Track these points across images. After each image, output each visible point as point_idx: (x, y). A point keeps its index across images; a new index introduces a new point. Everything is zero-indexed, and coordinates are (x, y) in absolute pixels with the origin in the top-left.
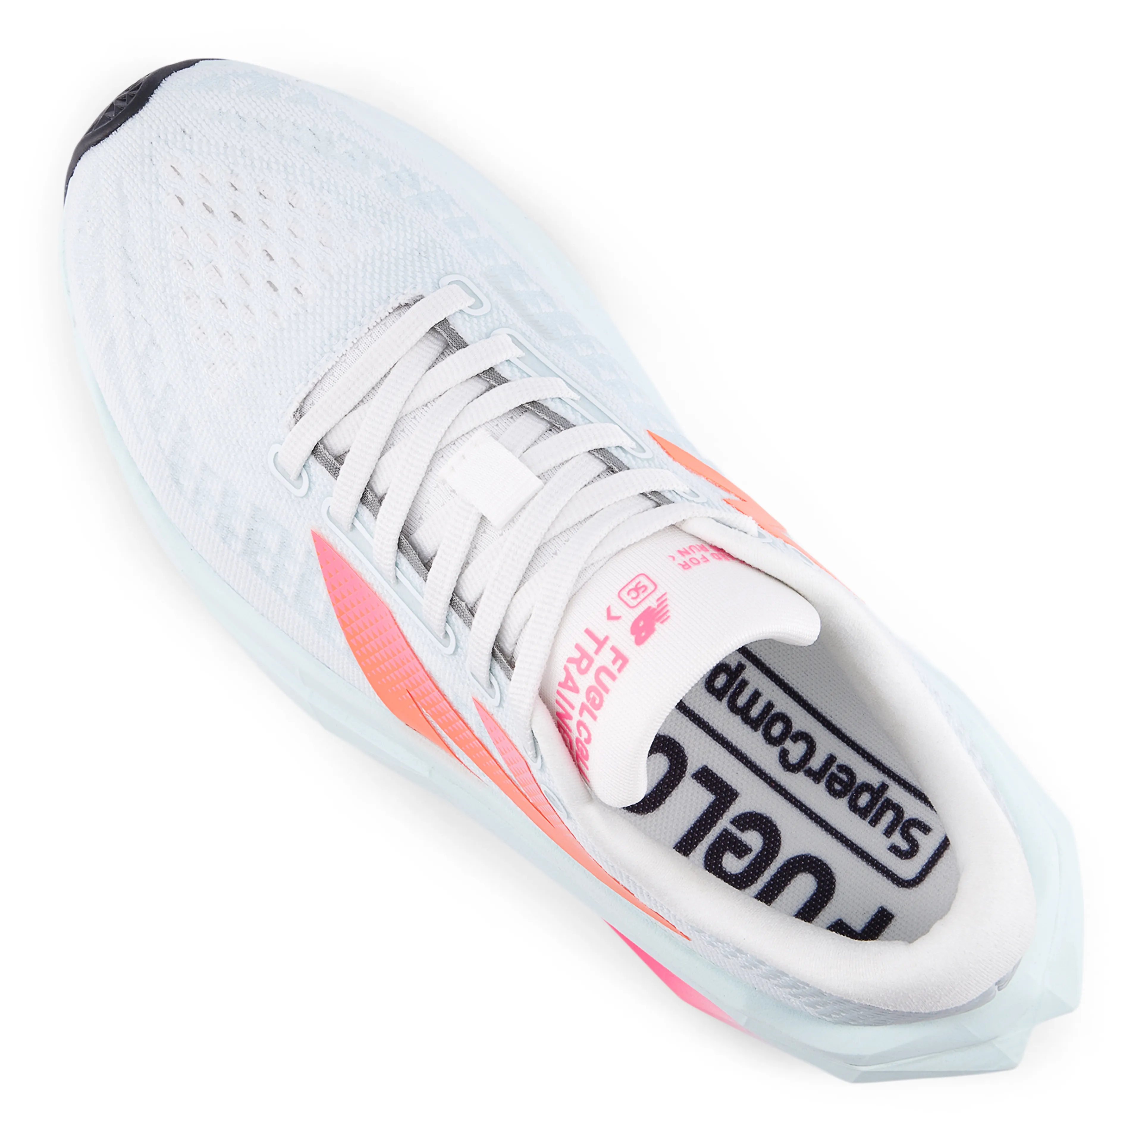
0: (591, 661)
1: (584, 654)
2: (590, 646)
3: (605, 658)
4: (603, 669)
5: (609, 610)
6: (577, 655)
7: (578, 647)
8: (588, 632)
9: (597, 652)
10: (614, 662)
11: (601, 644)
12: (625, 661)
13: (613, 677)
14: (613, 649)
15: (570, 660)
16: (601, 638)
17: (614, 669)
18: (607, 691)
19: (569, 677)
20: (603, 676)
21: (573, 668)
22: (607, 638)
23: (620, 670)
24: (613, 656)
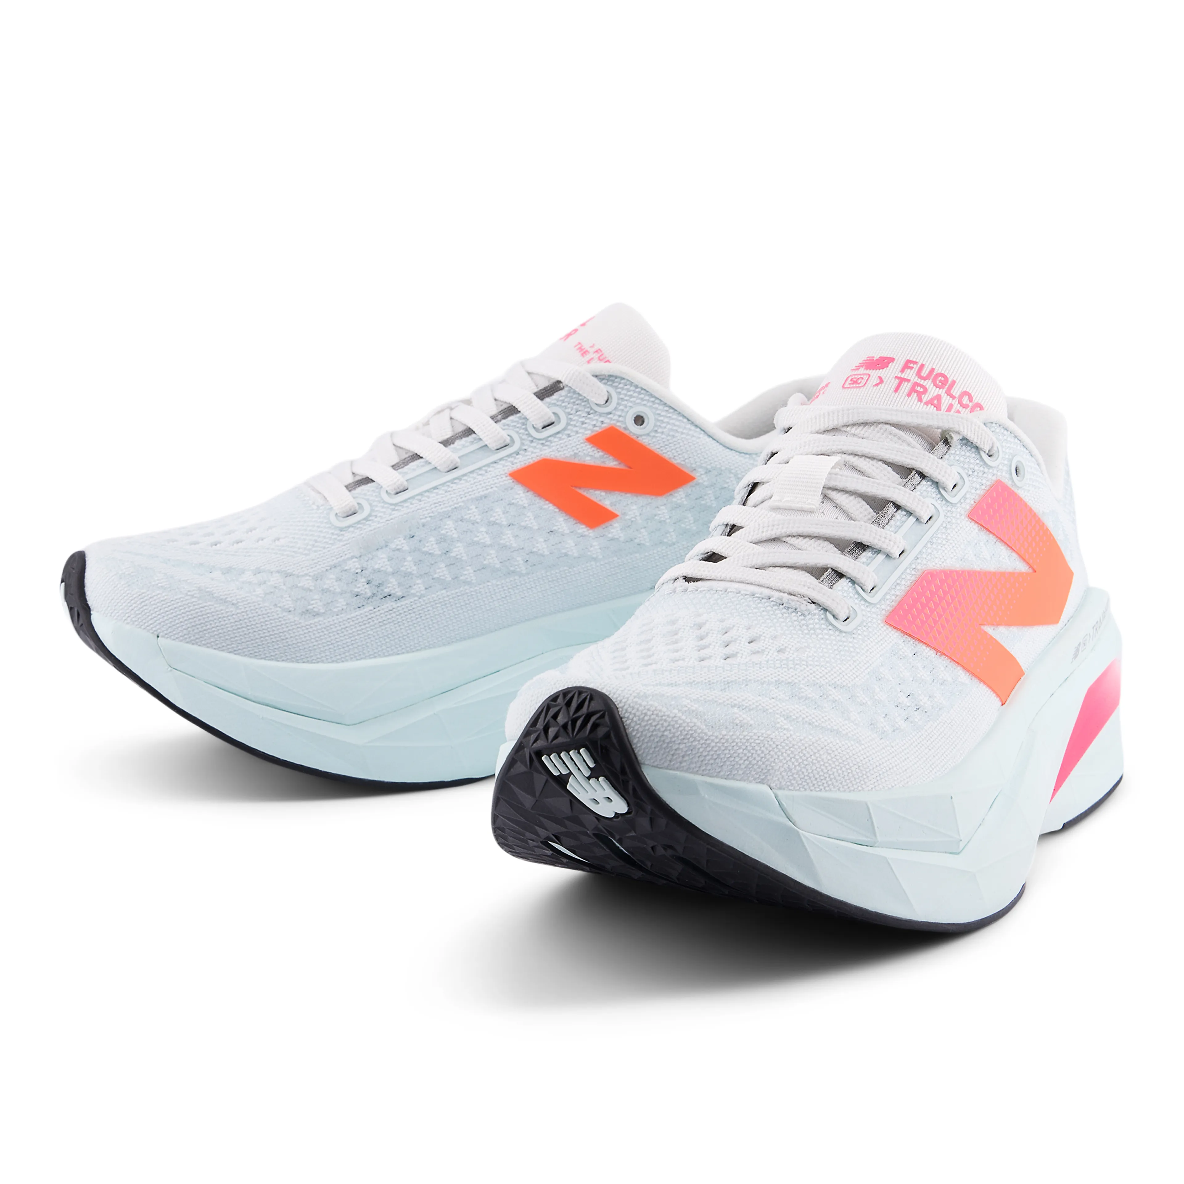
0: (916, 384)
1: (913, 390)
2: (906, 387)
3: (911, 374)
4: (919, 374)
5: (877, 385)
6: (914, 395)
7: (909, 395)
8: (896, 390)
9: (909, 381)
10: (912, 368)
11: (902, 380)
12: (908, 361)
13: (922, 366)
14: (902, 371)
15: (920, 400)
16: (897, 381)
17: (916, 367)
18: (933, 370)
19: (930, 402)
20: (924, 373)
21: (925, 398)
22: (897, 377)
23: (915, 363)
24: (908, 371)
